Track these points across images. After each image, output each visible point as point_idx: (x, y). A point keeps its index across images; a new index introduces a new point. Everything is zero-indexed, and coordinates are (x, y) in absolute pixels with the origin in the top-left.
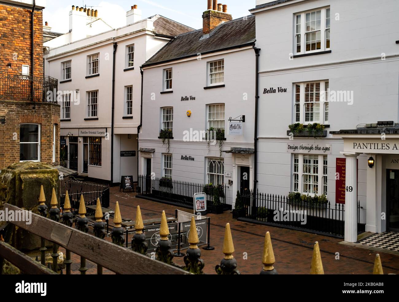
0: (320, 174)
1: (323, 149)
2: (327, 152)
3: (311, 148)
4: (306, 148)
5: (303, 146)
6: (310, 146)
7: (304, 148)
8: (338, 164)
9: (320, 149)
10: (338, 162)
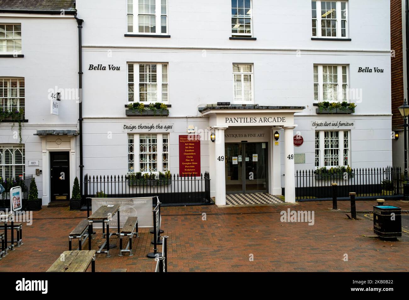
0: (160, 152)
1: (165, 127)
2: (169, 131)
3: (152, 127)
4: (146, 127)
5: (142, 125)
6: (150, 125)
7: (143, 128)
8: (181, 141)
9: (161, 128)
10: (181, 139)
